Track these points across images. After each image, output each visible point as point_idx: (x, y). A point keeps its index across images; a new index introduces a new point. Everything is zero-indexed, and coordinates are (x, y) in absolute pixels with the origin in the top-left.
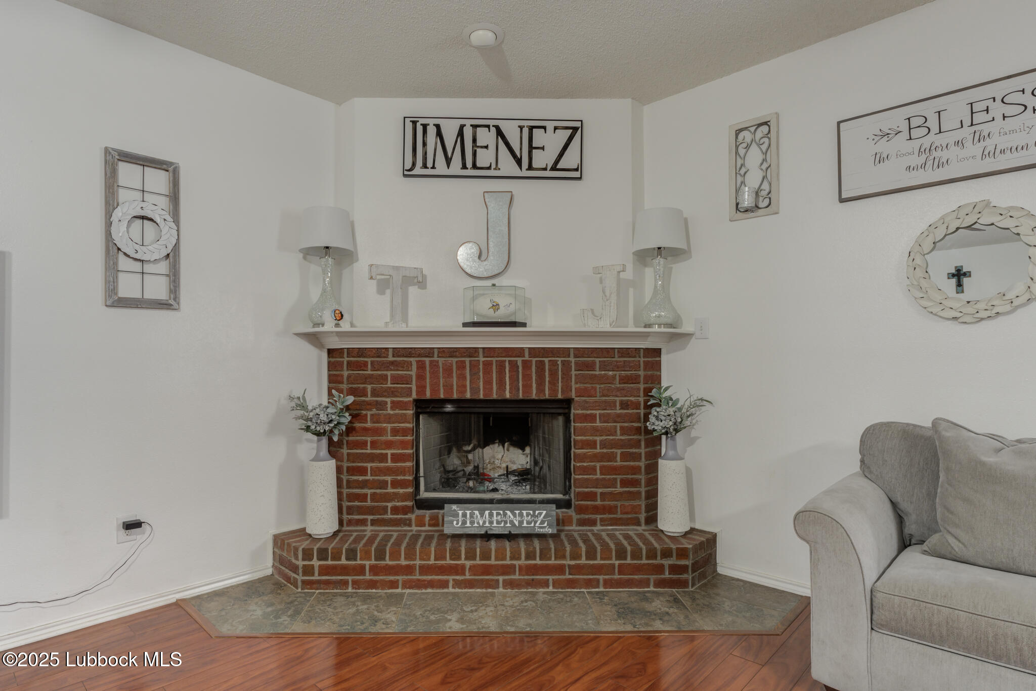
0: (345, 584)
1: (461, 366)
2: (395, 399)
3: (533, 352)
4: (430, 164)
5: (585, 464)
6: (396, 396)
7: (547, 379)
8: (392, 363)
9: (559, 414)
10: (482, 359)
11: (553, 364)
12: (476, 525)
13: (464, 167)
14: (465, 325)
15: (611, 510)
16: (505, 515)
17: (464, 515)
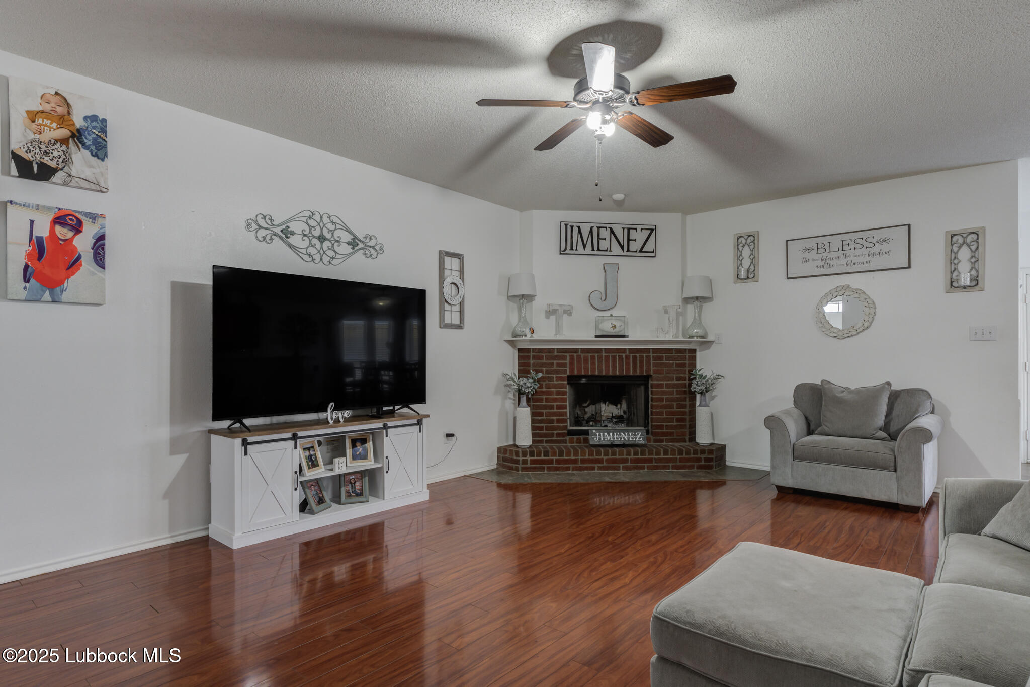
0: (543, 468)
1: (593, 358)
2: (558, 376)
3: (631, 350)
4: (574, 248)
6: (559, 374)
7: (638, 365)
8: (556, 356)
9: (643, 384)
10: (604, 354)
11: (642, 357)
12: (606, 440)
13: (593, 250)
14: (596, 336)
15: (671, 434)
16: (620, 435)
17: (600, 435)
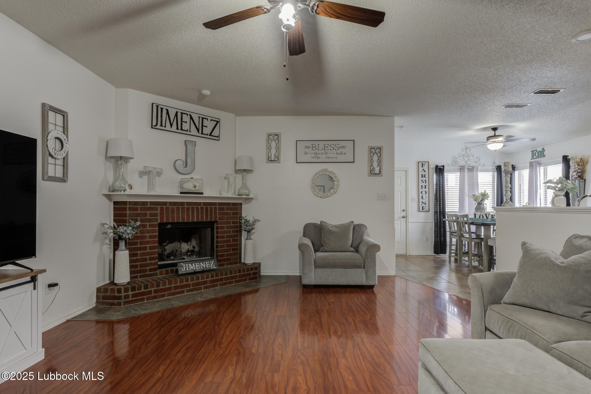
0: (143, 299)
1: (178, 209)
2: (150, 223)
3: (205, 204)
4: (164, 125)
5: (221, 244)
6: (151, 222)
7: (209, 214)
8: (150, 208)
9: (209, 227)
10: (186, 206)
11: (211, 208)
12: (190, 269)
13: (177, 129)
14: (181, 193)
15: (229, 260)
16: (200, 264)
17: (186, 266)
